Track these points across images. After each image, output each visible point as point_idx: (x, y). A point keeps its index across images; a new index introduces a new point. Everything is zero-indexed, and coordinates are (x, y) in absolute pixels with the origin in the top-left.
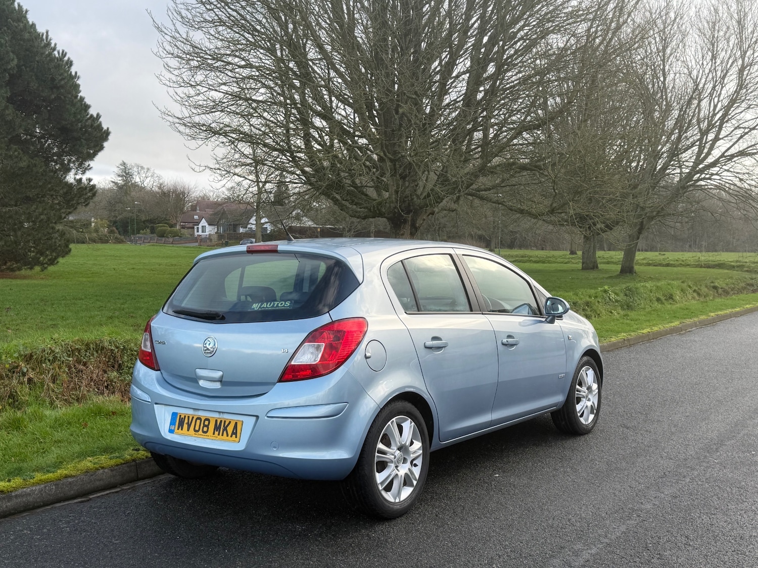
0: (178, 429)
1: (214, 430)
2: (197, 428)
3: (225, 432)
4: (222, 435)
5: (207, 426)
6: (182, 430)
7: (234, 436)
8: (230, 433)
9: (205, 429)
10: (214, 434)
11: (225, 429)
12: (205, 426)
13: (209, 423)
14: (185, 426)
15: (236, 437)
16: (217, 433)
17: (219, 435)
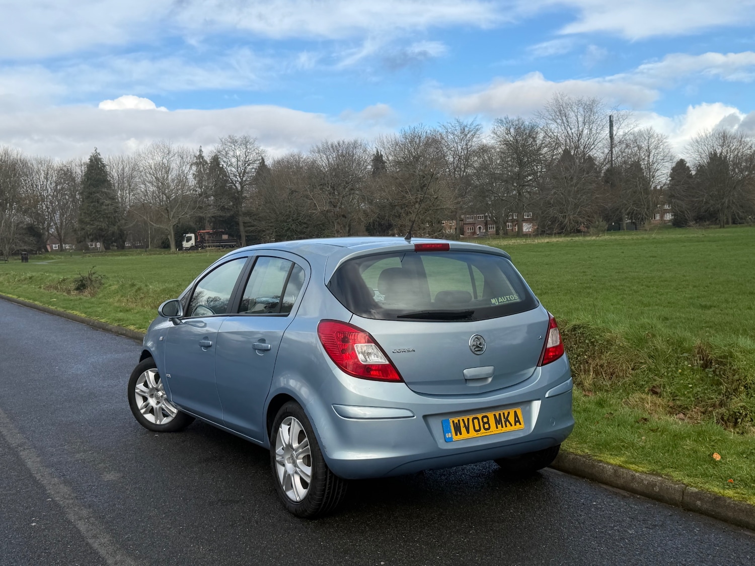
0: (456, 435)
1: (496, 423)
2: (477, 428)
3: (507, 423)
4: (506, 426)
5: (488, 423)
6: (461, 434)
7: (518, 424)
8: (513, 422)
9: (487, 426)
10: (497, 428)
11: (507, 420)
12: (484, 423)
13: (488, 419)
14: (463, 430)
15: (520, 424)
16: (499, 426)
17: (502, 427)
